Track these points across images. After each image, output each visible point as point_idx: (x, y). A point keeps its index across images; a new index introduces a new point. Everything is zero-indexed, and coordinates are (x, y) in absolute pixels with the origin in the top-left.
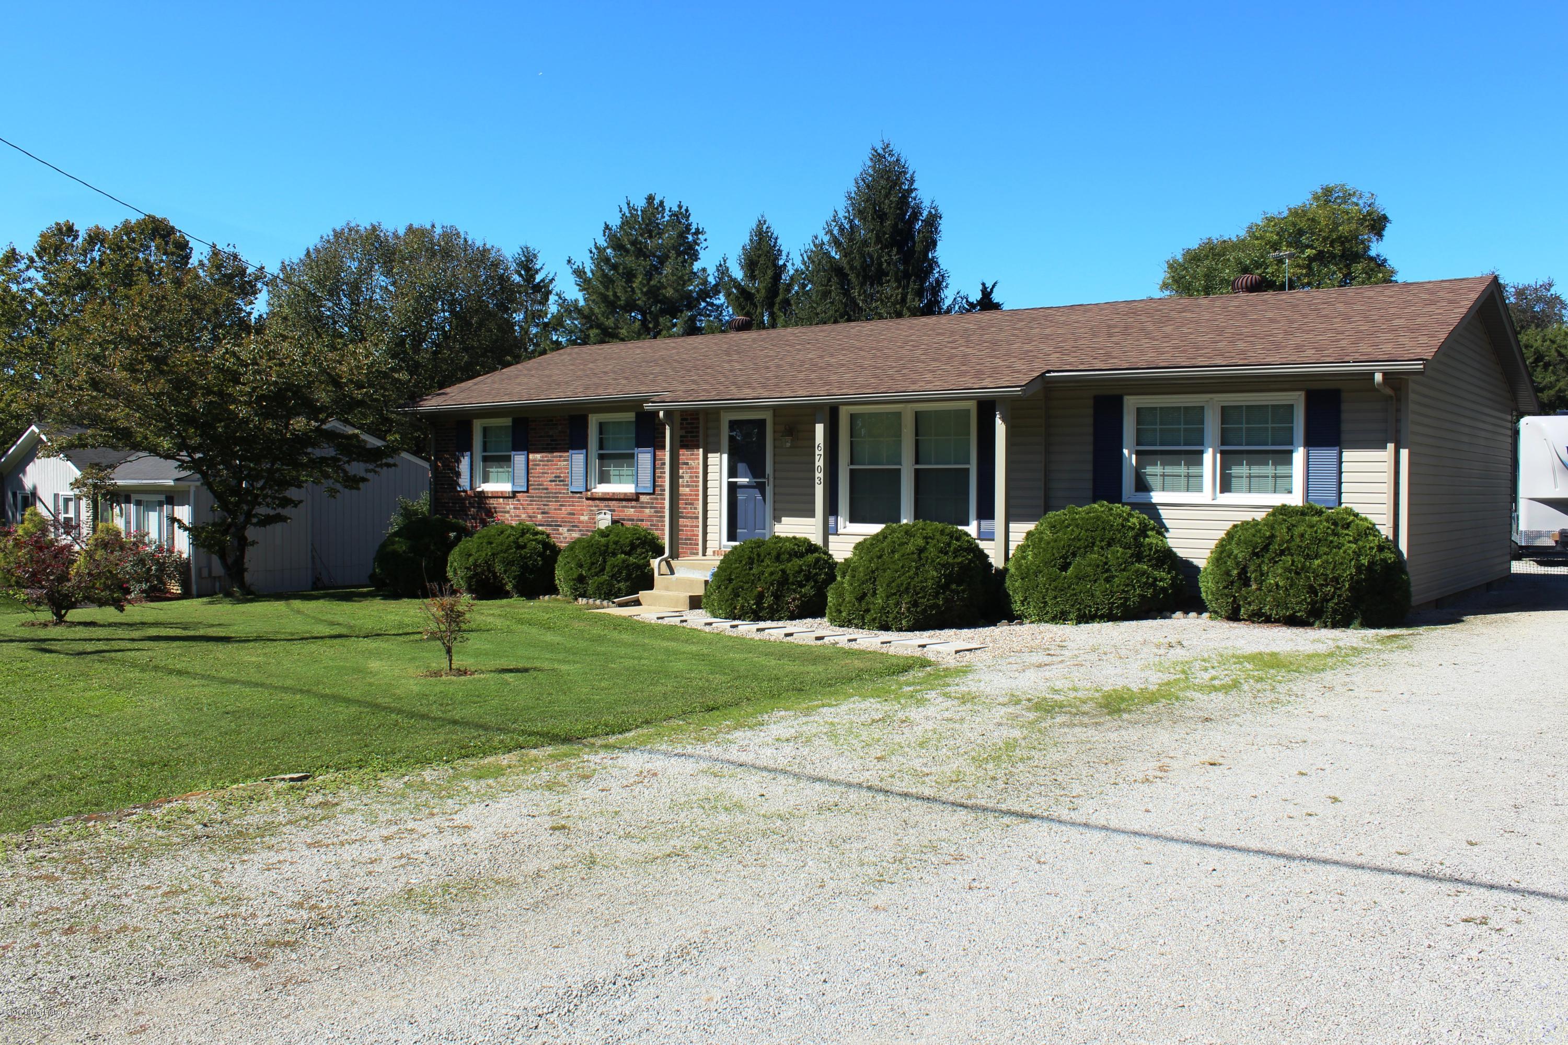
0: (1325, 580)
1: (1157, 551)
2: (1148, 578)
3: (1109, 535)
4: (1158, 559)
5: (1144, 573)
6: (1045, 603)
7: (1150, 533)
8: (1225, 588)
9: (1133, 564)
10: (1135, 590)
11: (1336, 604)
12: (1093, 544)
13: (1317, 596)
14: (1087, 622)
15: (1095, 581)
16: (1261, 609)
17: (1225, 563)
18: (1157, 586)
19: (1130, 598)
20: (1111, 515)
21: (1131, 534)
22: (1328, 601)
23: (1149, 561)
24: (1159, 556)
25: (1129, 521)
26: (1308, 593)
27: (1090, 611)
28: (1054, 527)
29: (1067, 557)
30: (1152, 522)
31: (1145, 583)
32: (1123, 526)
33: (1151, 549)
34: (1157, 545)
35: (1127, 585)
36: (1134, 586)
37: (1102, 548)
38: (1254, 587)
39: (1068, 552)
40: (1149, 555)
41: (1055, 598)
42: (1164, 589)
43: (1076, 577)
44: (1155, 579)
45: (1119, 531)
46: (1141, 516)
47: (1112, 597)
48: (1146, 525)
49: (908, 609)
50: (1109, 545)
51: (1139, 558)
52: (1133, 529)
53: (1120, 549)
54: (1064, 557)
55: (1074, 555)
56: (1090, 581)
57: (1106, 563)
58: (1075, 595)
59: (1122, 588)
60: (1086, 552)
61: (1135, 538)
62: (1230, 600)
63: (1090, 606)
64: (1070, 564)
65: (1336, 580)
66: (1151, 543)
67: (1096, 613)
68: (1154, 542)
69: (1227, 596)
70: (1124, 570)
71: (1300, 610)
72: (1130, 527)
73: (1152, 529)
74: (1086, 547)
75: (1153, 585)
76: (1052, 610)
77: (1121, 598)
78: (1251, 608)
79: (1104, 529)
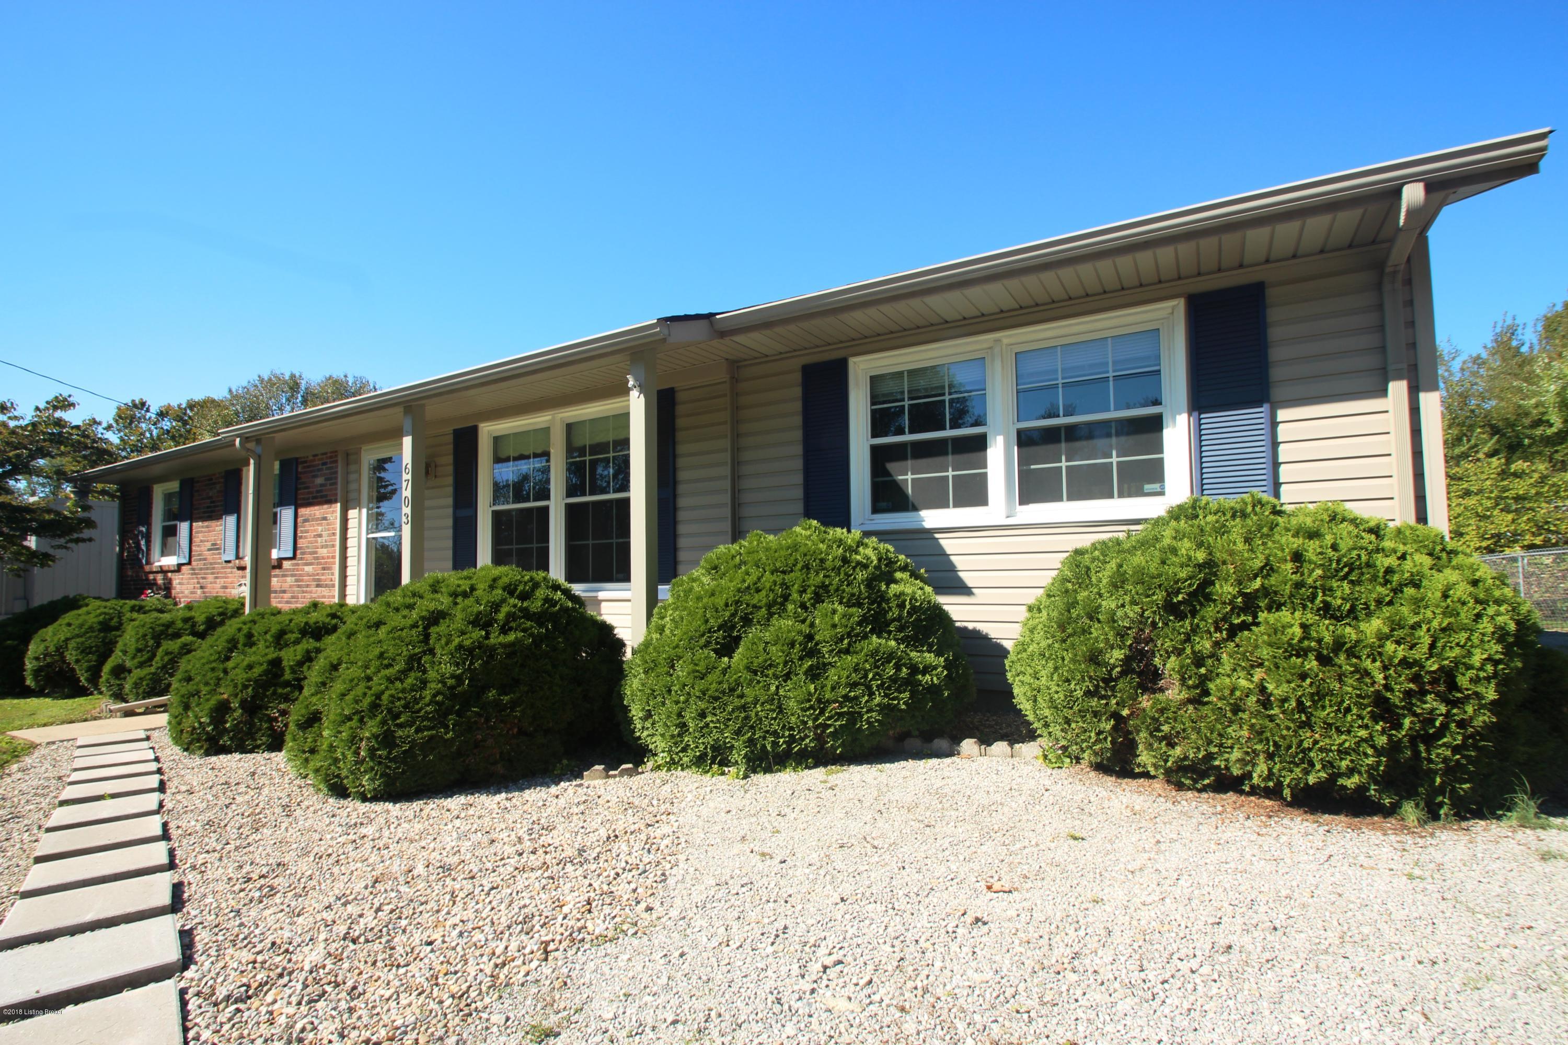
0: (1416, 678)
1: (914, 609)
2: (898, 668)
3: (816, 579)
4: (916, 625)
5: (890, 656)
6: (683, 726)
7: (898, 575)
8: (1088, 694)
9: (865, 637)
10: (871, 694)
11: (1456, 749)
12: (786, 598)
13: (1398, 726)
14: (768, 770)
15: (787, 677)
16: (1210, 757)
17: (1085, 631)
18: (919, 683)
19: (861, 715)
20: (823, 542)
21: (861, 575)
22: (1430, 740)
23: (900, 629)
24: (918, 620)
25: (857, 553)
26: (1375, 718)
27: (775, 744)
28: (715, 568)
29: (733, 627)
30: (902, 557)
31: (894, 680)
32: (845, 561)
33: (901, 606)
34: (913, 598)
35: (854, 685)
36: (869, 687)
37: (803, 606)
38: (1174, 693)
39: (733, 615)
40: (899, 618)
41: (703, 715)
42: (933, 690)
43: (748, 668)
44: (914, 669)
45: (837, 570)
46: (882, 546)
47: (822, 712)
48: (890, 563)
49: (372, 751)
50: (818, 599)
51: (880, 627)
52: (865, 566)
53: (840, 609)
54: (728, 627)
55: (747, 621)
56: (776, 677)
57: (810, 637)
58: (744, 708)
59: (843, 691)
60: (771, 615)
61: (870, 583)
62: (1108, 726)
63: (775, 733)
64: (738, 639)
65: (1448, 676)
66: (902, 594)
67: (789, 748)
68: (909, 590)
69: (1096, 714)
70: (847, 651)
71: (1351, 772)
72: (859, 563)
73: (904, 569)
74: (769, 606)
75: (910, 682)
76: (696, 743)
77: (841, 715)
78: (1178, 751)
79: (807, 567)
